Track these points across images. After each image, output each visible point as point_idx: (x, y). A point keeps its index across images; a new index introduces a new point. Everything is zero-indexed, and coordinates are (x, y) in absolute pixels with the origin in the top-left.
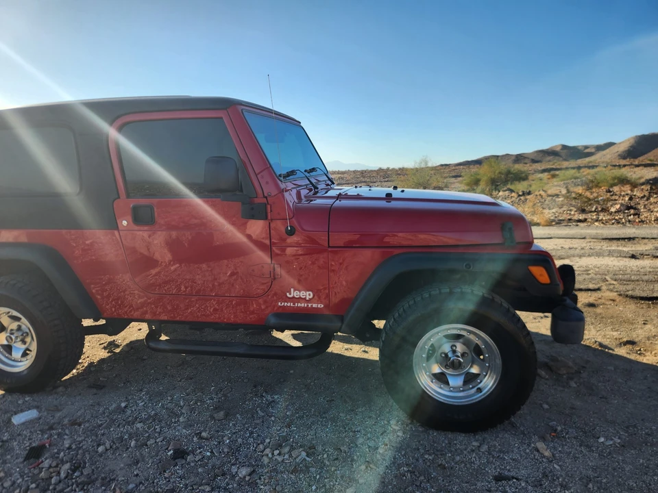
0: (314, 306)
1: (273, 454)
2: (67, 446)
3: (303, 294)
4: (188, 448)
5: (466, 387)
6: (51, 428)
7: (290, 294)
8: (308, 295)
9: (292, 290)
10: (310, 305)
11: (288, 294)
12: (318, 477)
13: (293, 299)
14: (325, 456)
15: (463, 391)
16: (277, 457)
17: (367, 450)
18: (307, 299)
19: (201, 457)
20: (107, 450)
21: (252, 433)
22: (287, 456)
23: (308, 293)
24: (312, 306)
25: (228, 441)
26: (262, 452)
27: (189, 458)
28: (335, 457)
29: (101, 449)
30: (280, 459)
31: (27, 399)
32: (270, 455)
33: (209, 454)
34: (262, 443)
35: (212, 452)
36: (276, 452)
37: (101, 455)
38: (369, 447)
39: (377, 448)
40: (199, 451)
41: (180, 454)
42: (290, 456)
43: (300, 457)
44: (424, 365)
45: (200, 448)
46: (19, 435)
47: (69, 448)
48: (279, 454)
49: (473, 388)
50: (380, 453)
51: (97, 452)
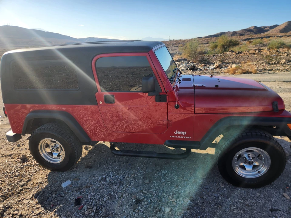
0: (187, 137)
1: (176, 201)
2: (90, 198)
3: (181, 133)
4: (140, 198)
5: (253, 171)
6: (79, 189)
7: (176, 133)
8: (184, 133)
9: (177, 131)
10: (184, 137)
11: (175, 133)
12: (199, 212)
13: (177, 135)
14: (198, 201)
15: (252, 172)
16: (179, 202)
17: (214, 198)
18: (184, 135)
19: (147, 203)
20: (107, 199)
21: (163, 190)
22: (182, 202)
23: (184, 132)
24: (185, 138)
25: (155, 195)
26: (172, 200)
27: (143, 203)
28: (202, 202)
29: (105, 199)
30: (180, 203)
31: (63, 174)
32: (175, 201)
33: (150, 201)
34: (170, 195)
35: (151, 200)
36: (178, 200)
37: (105, 202)
38: (215, 196)
39: (218, 197)
40: (145, 200)
41: (138, 201)
42: (184, 201)
43: (188, 202)
44: (236, 162)
45: (145, 198)
46: (67, 193)
47: (91, 199)
48: (179, 201)
49: (256, 171)
50: (220, 200)
51: (103, 200)
